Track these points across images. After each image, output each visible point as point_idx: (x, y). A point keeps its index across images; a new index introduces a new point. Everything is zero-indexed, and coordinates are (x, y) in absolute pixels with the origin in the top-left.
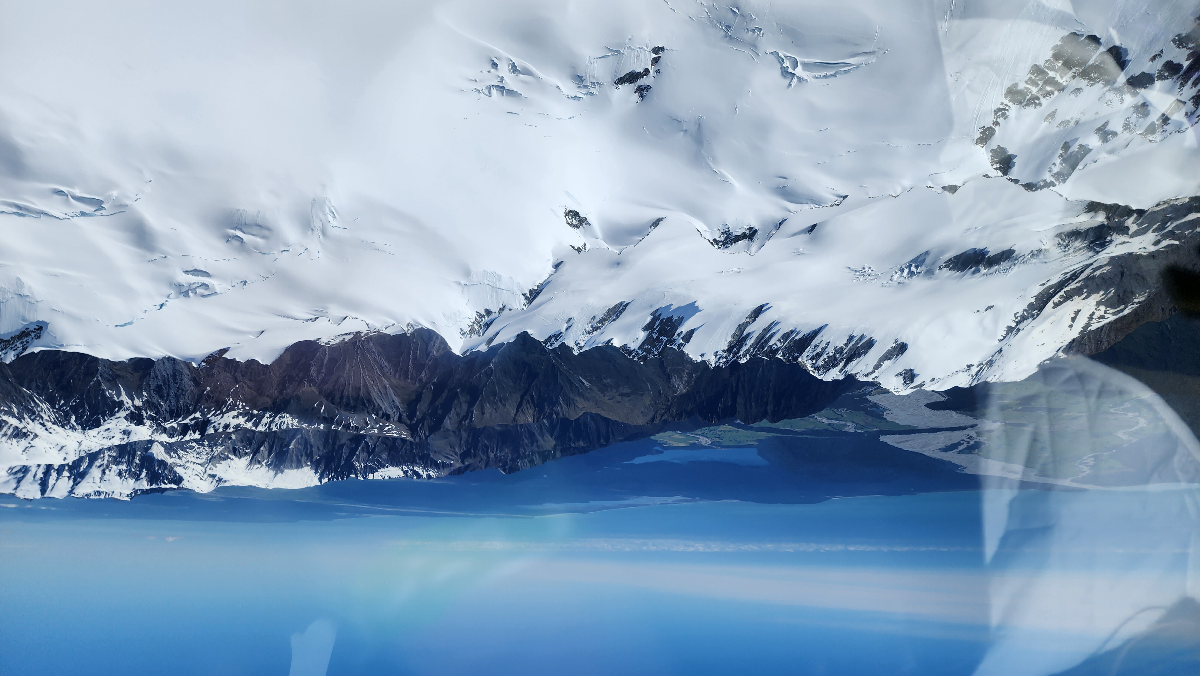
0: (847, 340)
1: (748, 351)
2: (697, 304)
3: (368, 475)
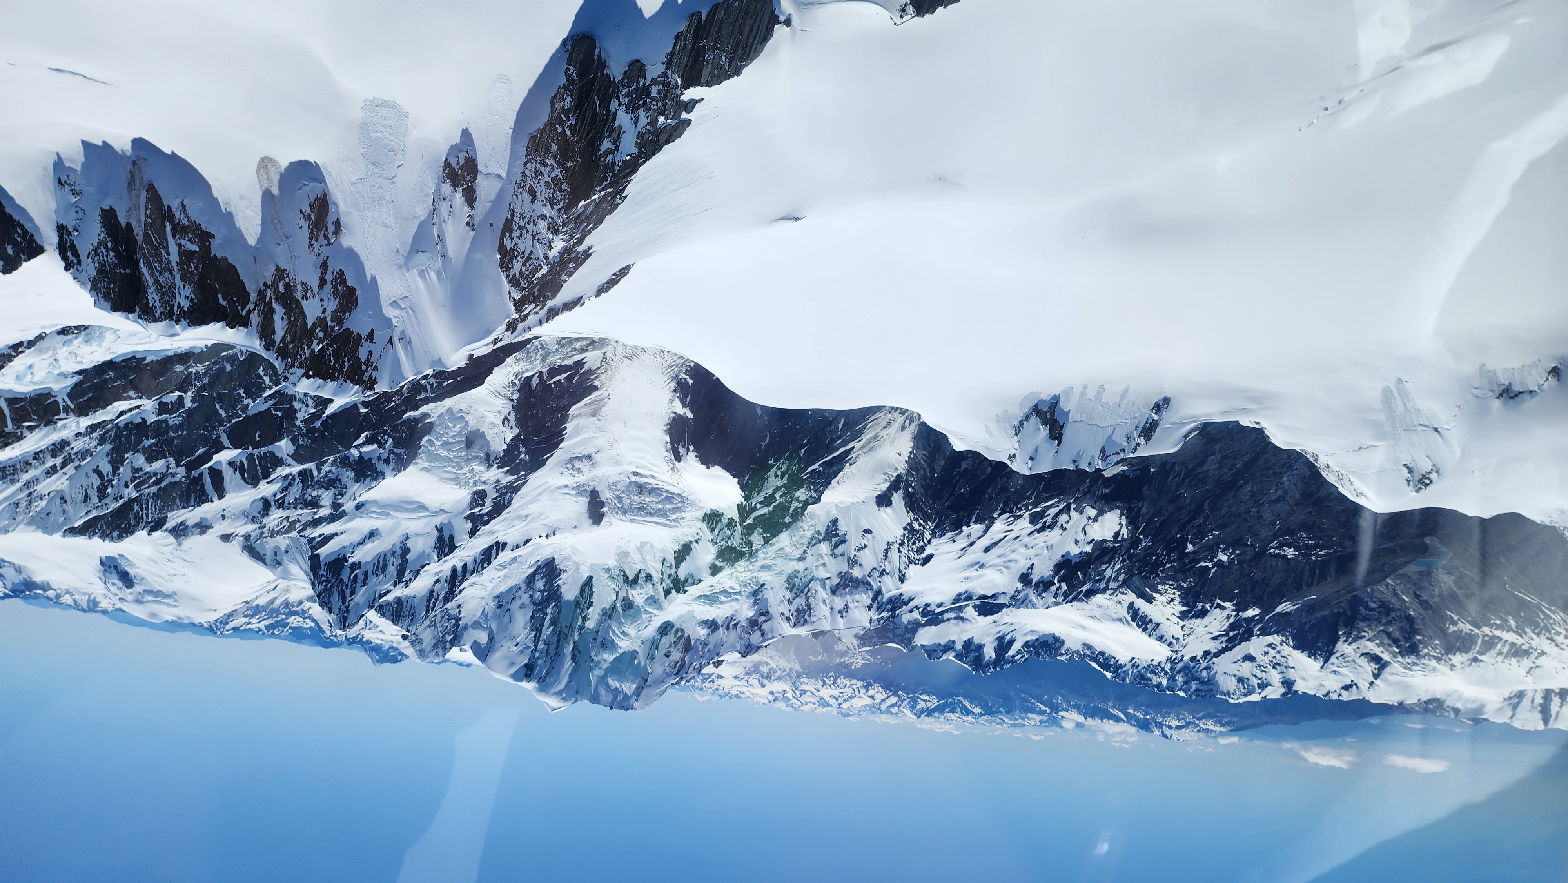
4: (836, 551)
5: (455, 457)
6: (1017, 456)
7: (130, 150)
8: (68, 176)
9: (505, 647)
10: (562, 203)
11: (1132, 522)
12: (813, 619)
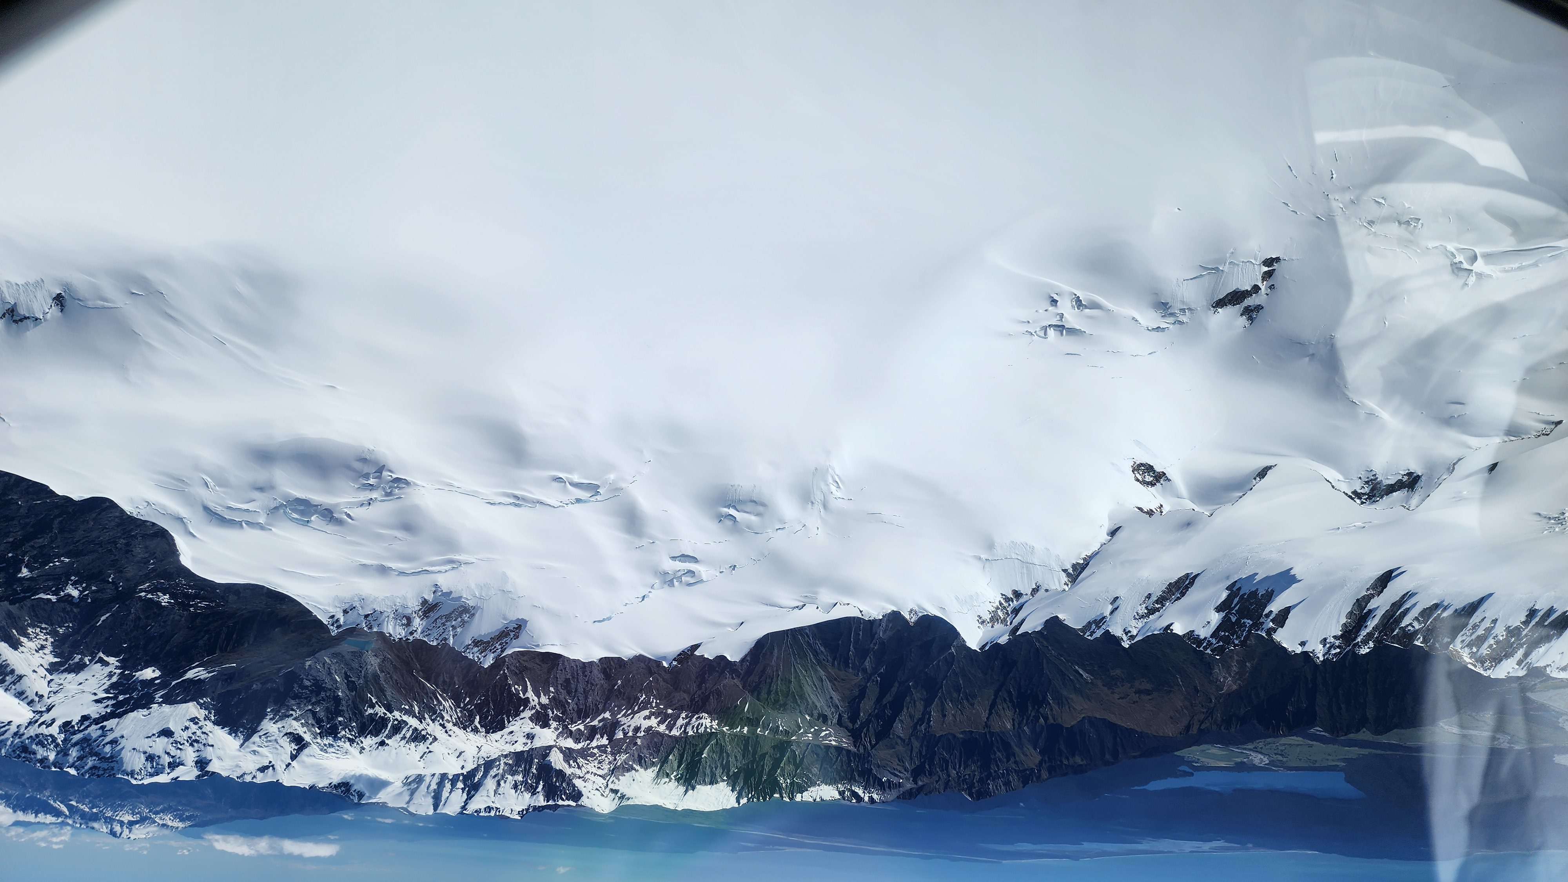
0: (1526, 616)
1: (1370, 636)
2: (1292, 572)
3: (796, 796)
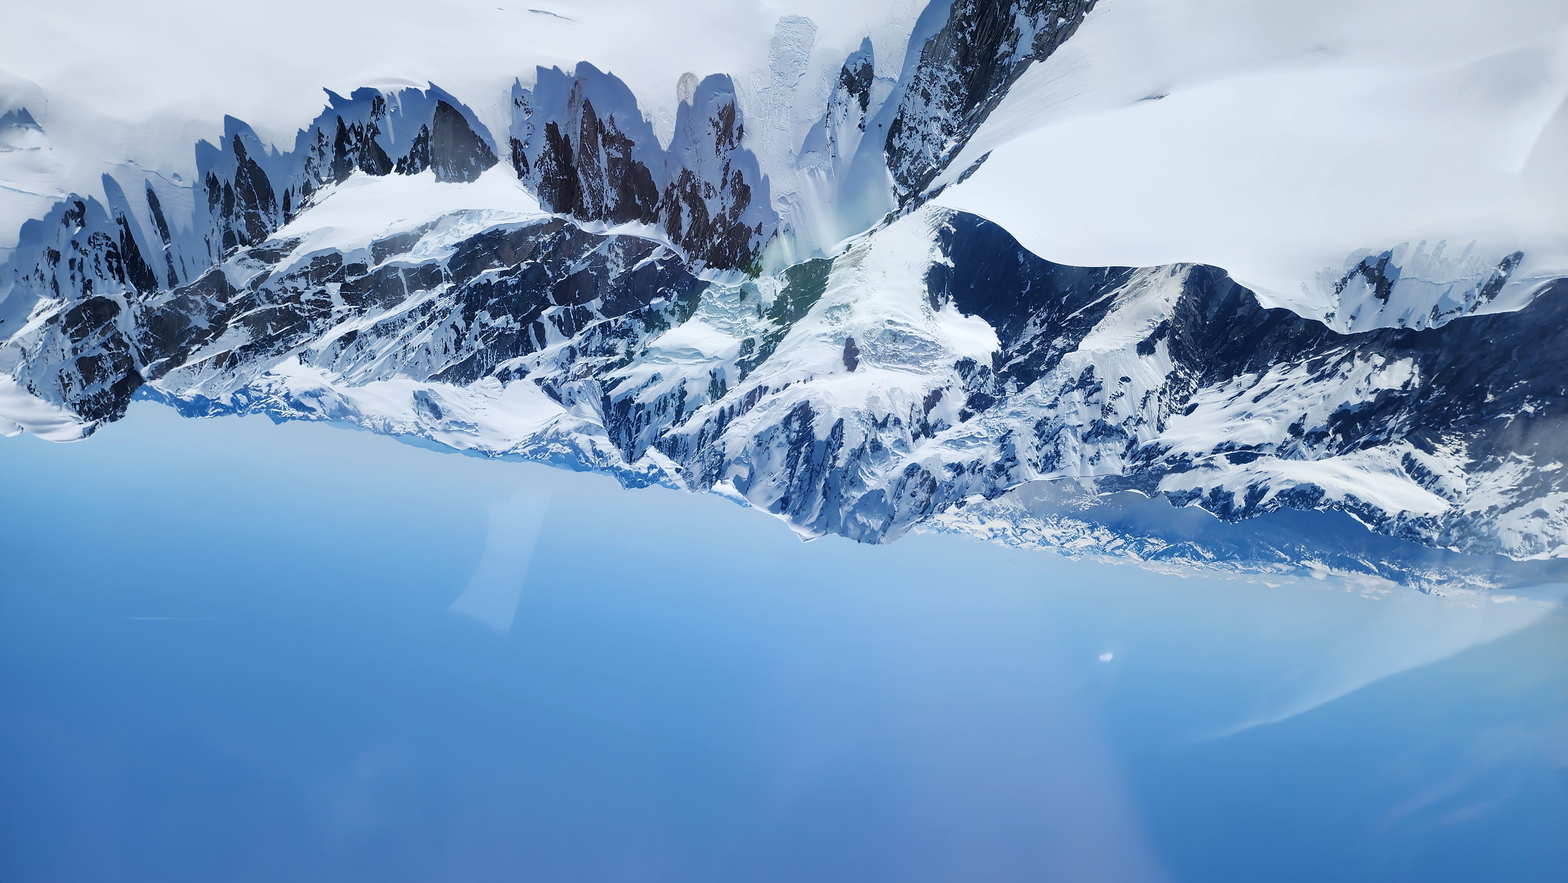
4: (1089, 399)
5: (730, 308)
6: (1336, 315)
7: (574, 73)
8: (523, 97)
9: (764, 482)
10: (959, 107)
11: (1426, 371)
12: (1061, 466)
